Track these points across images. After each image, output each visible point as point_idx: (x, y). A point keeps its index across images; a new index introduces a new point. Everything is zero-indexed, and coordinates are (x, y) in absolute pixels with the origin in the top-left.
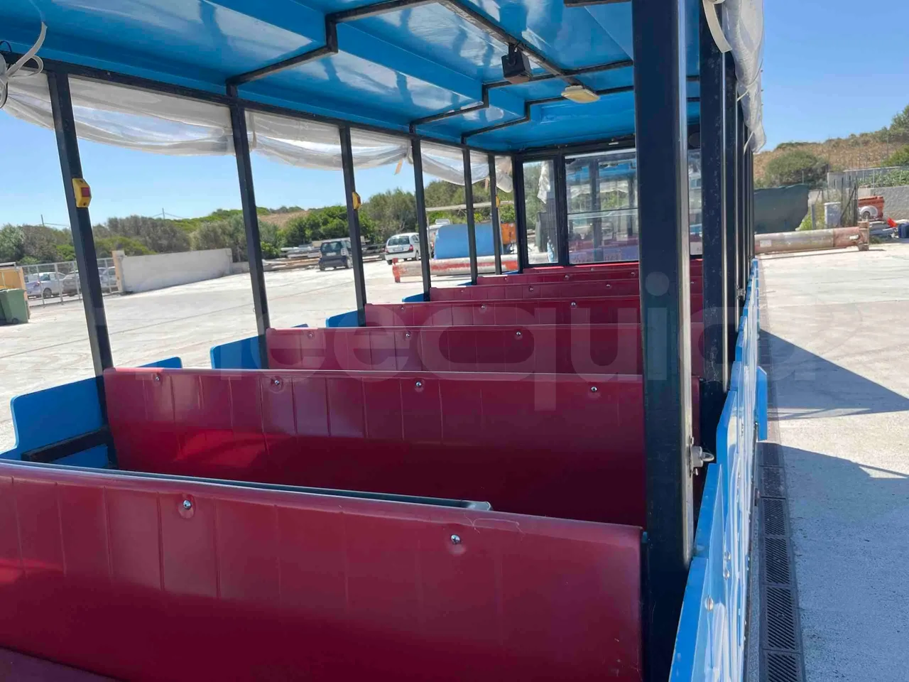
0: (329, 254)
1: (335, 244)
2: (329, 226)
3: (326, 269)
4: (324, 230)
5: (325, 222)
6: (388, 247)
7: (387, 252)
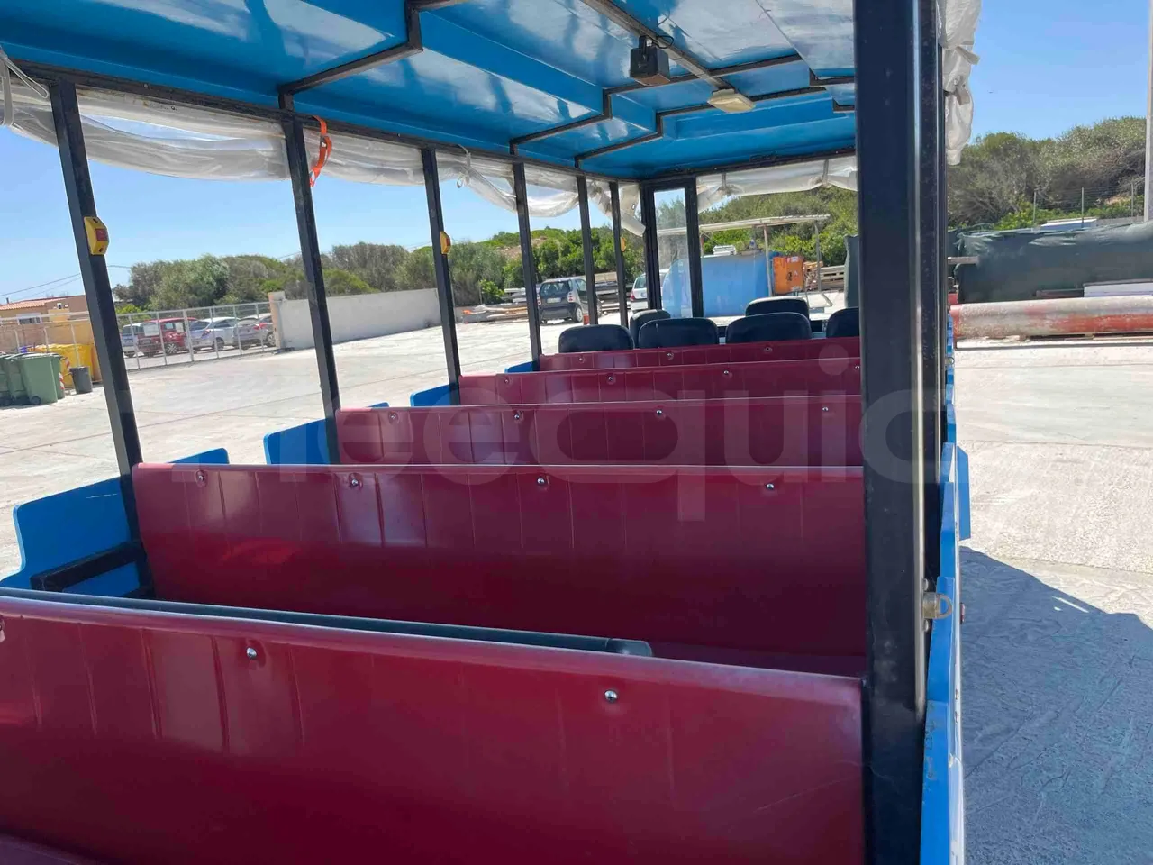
0: (551, 301)
1: (561, 285)
2: (570, 257)
3: (549, 322)
4: (563, 262)
5: (566, 251)
6: (634, 290)
7: (633, 297)
